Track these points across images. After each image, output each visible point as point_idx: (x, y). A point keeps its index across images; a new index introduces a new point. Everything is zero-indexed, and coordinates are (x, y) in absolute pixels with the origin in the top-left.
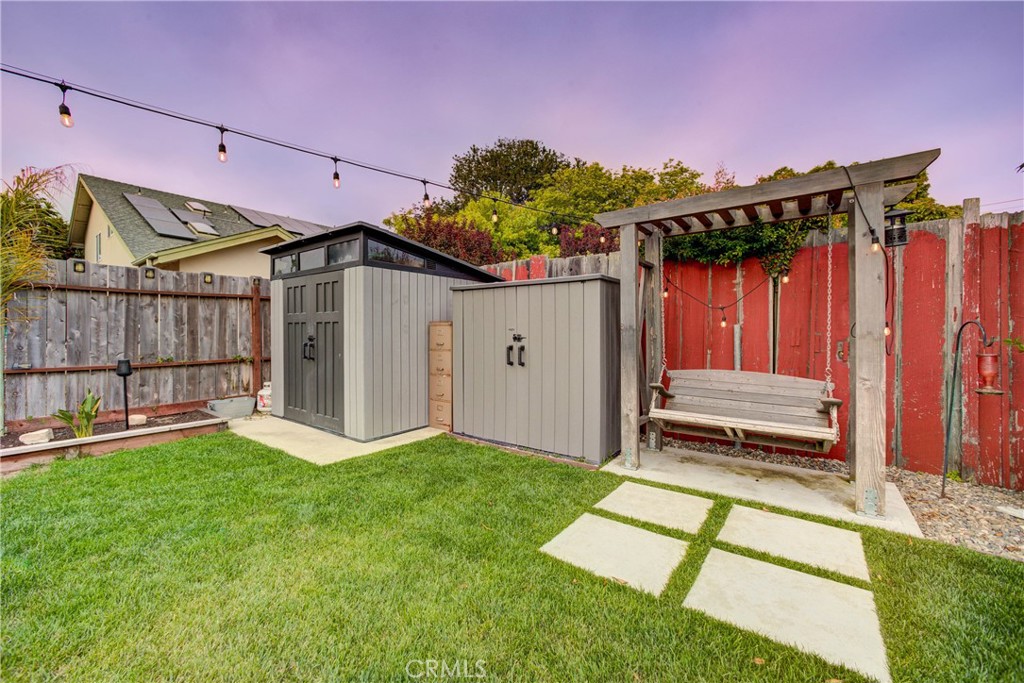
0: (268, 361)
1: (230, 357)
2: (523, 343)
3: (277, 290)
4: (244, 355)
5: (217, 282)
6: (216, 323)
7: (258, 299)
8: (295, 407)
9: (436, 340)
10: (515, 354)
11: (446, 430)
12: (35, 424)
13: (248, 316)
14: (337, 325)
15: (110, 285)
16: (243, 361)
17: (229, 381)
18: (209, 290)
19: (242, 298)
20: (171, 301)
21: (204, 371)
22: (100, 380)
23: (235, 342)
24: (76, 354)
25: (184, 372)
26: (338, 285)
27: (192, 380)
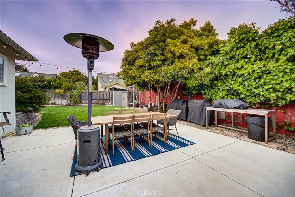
1: (107, 99)
2: (124, 97)
9: (121, 97)
10: (124, 99)
15: (98, 92)
17: (107, 101)
22: (97, 100)
23: (107, 97)
24: (96, 98)
26: (113, 92)
27: (104, 101)
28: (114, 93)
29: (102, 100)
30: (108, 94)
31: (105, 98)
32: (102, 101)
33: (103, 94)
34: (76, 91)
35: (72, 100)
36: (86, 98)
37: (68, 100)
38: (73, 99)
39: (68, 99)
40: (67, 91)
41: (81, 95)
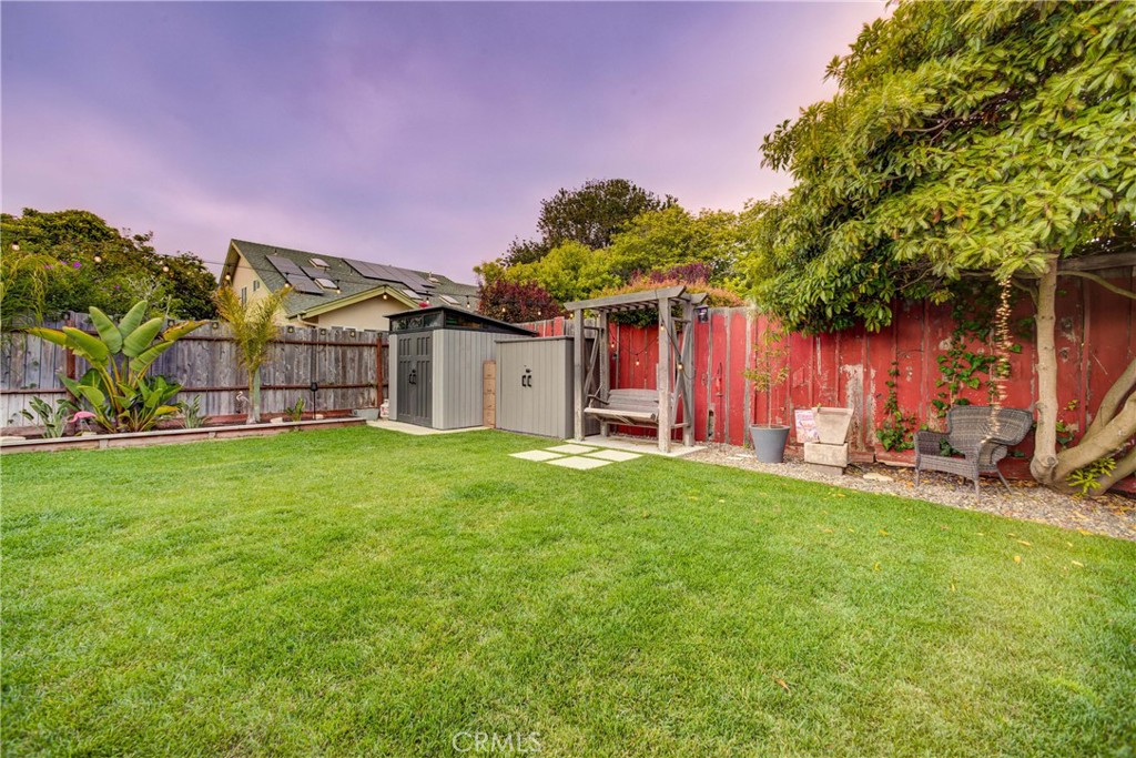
0: (387, 386)
1: (364, 383)
2: (531, 374)
3: (393, 341)
4: (372, 382)
5: (358, 335)
6: (356, 362)
7: (381, 347)
8: (403, 413)
9: (487, 373)
10: (526, 381)
11: (492, 427)
12: (274, 416)
13: (374, 357)
14: (429, 363)
15: (304, 339)
16: (371, 386)
17: (364, 398)
18: (353, 341)
19: (371, 346)
20: (333, 348)
21: (350, 391)
22: (299, 394)
23: (367, 374)
24: (289, 378)
25: (339, 391)
26: (429, 339)
27: (343, 395)
28: (447, 343)
29: (331, 393)
30: (370, 356)
31: (352, 379)
32: (329, 400)
33: (340, 349)
34: (134, 326)
35: (93, 392)
36: (211, 378)
37: (45, 399)
38: (102, 387)
39: (47, 385)
40: (39, 316)
41: (169, 356)
